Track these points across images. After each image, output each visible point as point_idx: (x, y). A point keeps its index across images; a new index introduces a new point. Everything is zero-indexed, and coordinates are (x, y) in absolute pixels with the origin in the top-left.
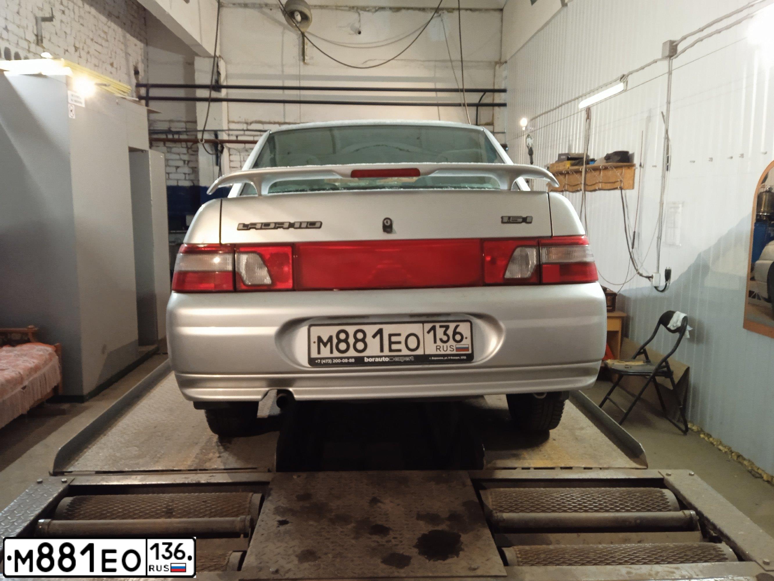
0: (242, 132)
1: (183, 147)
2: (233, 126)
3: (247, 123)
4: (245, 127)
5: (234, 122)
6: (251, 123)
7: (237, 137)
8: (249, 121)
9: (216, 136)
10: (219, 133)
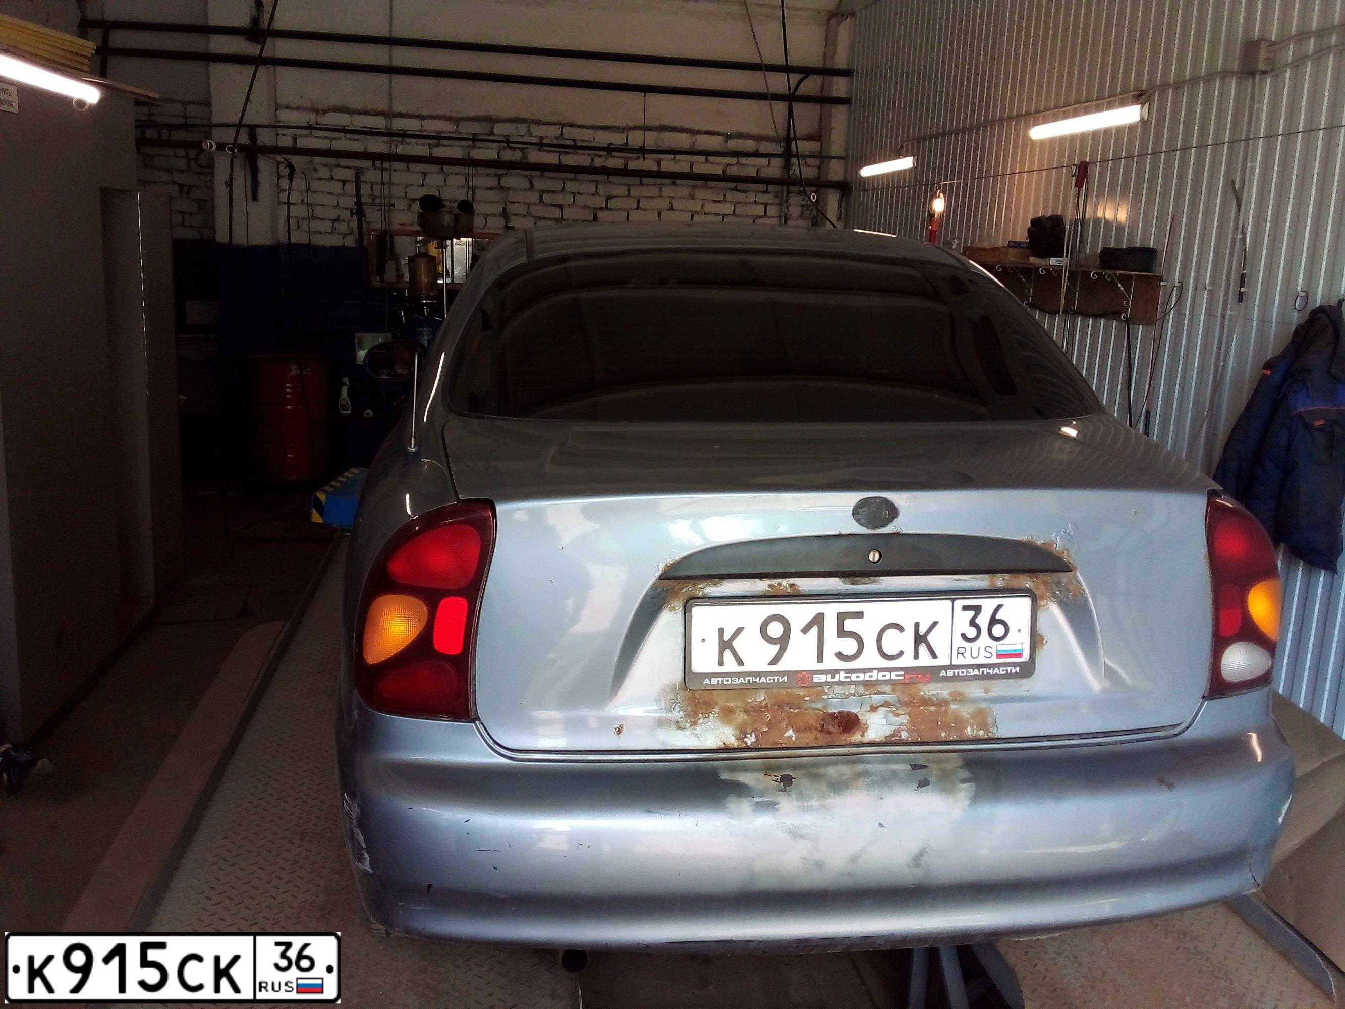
0: (306, 132)
1: (178, 157)
2: (286, 116)
3: (317, 111)
4: (311, 118)
5: (288, 107)
6: (325, 112)
7: (295, 139)
8: (321, 107)
9: (253, 136)
10: (259, 131)
